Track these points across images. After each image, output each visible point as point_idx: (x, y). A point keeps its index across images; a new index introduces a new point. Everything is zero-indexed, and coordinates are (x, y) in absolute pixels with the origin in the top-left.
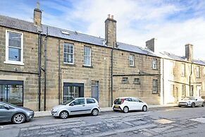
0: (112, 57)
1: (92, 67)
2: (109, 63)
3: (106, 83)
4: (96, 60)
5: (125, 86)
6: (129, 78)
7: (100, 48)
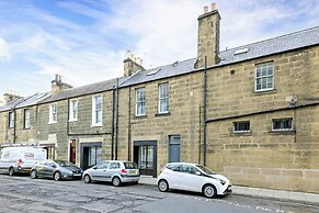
0: (205, 86)
1: (169, 114)
2: (199, 99)
3: (192, 137)
4: (175, 101)
5: (240, 140)
6: (252, 121)
7: (182, 78)
